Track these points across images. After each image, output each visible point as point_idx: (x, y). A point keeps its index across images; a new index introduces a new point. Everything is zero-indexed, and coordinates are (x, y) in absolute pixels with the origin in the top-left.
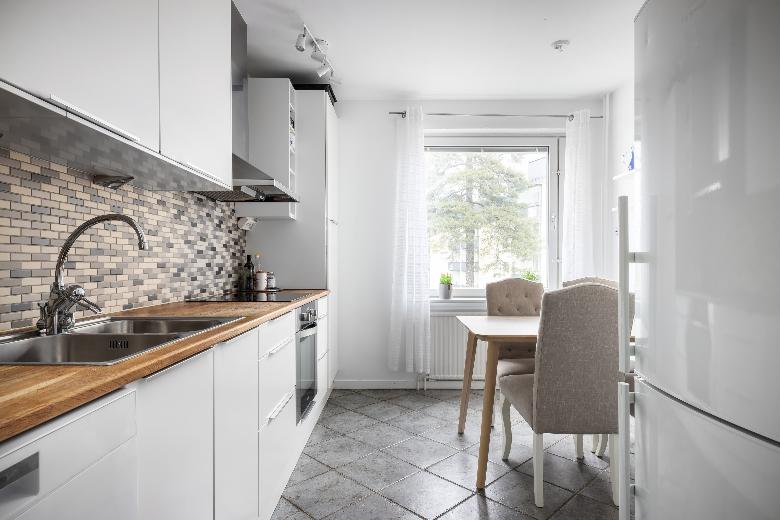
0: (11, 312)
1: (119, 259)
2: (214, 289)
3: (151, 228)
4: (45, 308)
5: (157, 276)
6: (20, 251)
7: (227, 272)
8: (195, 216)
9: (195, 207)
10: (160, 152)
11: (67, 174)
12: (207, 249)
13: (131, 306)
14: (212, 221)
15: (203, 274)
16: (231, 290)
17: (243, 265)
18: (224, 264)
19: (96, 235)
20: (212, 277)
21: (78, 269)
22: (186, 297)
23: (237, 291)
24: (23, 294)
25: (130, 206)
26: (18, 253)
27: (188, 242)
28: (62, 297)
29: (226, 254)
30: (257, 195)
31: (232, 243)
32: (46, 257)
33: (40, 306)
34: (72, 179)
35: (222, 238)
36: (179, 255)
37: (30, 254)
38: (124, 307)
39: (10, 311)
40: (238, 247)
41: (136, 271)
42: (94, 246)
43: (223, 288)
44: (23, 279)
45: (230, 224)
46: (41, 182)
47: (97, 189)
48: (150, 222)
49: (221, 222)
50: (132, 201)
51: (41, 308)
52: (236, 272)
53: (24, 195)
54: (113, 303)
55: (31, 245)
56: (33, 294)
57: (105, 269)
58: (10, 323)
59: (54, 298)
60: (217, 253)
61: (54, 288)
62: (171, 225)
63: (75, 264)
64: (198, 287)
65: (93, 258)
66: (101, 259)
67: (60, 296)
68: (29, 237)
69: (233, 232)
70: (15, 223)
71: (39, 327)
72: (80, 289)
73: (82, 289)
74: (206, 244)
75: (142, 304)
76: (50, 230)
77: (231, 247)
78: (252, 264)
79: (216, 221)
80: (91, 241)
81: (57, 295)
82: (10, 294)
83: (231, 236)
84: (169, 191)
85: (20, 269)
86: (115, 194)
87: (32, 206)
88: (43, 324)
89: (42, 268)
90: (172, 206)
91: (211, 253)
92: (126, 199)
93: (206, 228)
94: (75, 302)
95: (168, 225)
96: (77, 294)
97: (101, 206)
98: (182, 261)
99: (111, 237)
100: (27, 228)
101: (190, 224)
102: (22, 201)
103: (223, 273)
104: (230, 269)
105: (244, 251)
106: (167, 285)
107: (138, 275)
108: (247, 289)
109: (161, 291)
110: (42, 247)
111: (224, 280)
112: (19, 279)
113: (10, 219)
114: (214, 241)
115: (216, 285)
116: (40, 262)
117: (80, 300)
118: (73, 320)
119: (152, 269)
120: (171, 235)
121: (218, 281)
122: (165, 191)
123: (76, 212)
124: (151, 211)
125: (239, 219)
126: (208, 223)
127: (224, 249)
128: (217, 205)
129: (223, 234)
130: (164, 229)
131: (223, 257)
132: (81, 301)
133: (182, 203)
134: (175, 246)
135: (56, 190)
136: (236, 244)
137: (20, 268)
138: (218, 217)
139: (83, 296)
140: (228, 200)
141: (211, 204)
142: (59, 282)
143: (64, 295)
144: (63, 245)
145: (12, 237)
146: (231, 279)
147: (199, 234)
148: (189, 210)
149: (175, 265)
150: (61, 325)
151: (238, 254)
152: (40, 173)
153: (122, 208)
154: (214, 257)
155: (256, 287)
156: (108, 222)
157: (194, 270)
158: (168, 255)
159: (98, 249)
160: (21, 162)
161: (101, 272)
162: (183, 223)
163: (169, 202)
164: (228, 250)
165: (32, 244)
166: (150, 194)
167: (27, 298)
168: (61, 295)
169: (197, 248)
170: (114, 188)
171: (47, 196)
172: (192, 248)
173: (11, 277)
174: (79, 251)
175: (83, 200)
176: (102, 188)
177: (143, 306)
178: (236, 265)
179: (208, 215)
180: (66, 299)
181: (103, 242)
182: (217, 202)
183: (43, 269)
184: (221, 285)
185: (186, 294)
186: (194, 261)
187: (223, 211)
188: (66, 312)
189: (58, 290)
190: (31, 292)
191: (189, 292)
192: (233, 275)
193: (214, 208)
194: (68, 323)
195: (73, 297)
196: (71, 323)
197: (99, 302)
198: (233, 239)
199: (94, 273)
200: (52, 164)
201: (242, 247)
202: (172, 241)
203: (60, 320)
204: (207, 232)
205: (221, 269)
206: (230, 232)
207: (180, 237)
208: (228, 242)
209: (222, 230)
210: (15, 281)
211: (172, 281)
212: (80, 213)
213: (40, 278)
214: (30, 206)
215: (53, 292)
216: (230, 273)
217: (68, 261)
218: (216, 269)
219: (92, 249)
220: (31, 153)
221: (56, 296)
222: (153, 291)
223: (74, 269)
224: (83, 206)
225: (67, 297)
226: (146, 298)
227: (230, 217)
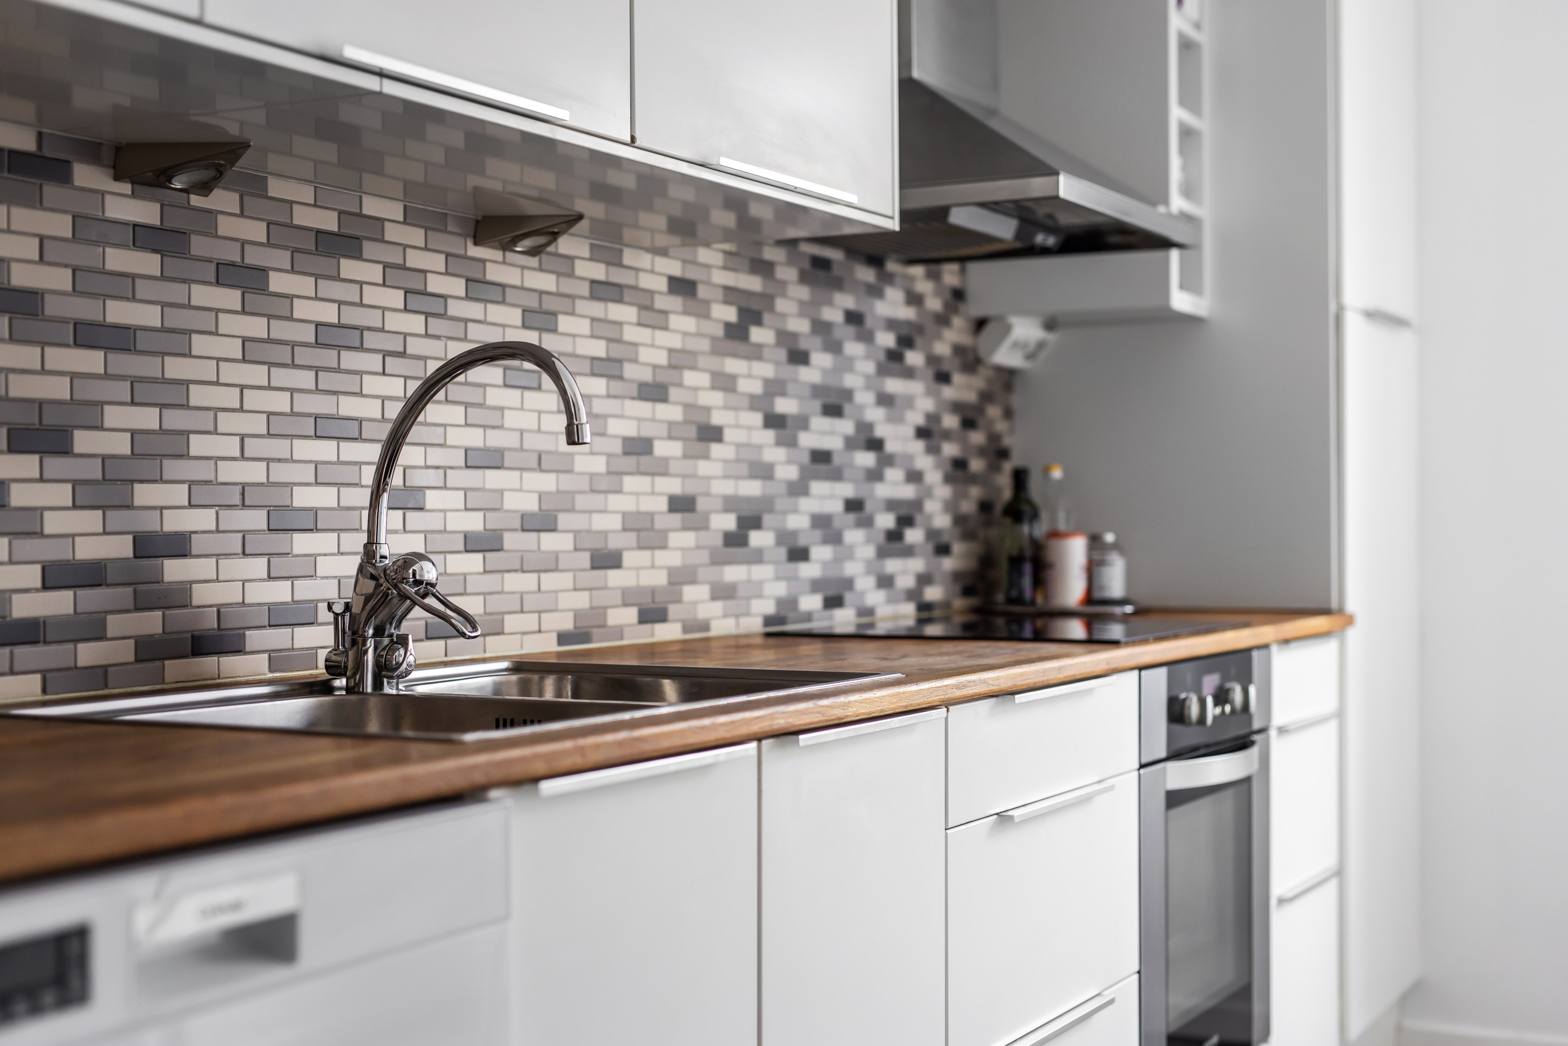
0: (270, 626)
1: (547, 482)
2: (875, 598)
3: (646, 376)
4: (344, 616)
5: (666, 539)
6: (289, 457)
7: (932, 534)
8: (800, 325)
9: (803, 292)
10: (633, 139)
11: (405, 222)
12: (851, 444)
13: (584, 637)
14: (867, 337)
15: (834, 538)
16: (946, 605)
17: (998, 508)
18: (917, 505)
19: (481, 405)
20: (870, 552)
21: (432, 511)
22: (769, 621)
23: (975, 610)
24: (296, 577)
25: (583, 307)
26: (285, 461)
27: (774, 421)
28: (382, 588)
29: (924, 462)
30: (1019, 235)
31: (950, 421)
32: (348, 474)
33: (333, 612)
34: (415, 236)
35: (909, 401)
36: (744, 469)
37: (313, 466)
38: (563, 638)
39: (267, 624)
40: (977, 438)
41: (600, 523)
42: (474, 438)
43: (913, 595)
44: (297, 536)
45: (942, 348)
46: (338, 256)
47: (483, 261)
48: (646, 355)
49: (906, 342)
50: (584, 289)
51: (336, 615)
52: (968, 535)
53: (298, 297)
54: (529, 621)
55: (314, 437)
56: (319, 581)
57: (507, 511)
58: (266, 656)
59: (364, 592)
60: (887, 460)
61: (365, 561)
62: (713, 363)
63: (424, 494)
64: (816, 586)
65: (473, 478)
66: (493, 479)
67: (378, 586)
68: (309, 415)
69: (958, 378)
70: (281, 377)
71: (331, 670)
72: (426, 565)
73: (431, 564)
74: (846, 426)
75: (619, 632)
76: (360, 394)
77: (947, 435)
78: (1030, 502)
79: (887, 340)
80: (467, 425)
81: (372, 583)
82: (266, 576)
83: (948, 393)
84: (707, 245)
85: (288, 508)
86: (534, 269)
87: (317, 326)
88: (340, 662)
89: (342, 504)
90: (719, 294)
91: (866, 459)
92: (569, 286)
93: (847, 365)
94: (414, 603)
95: (702, 361)
96: (418, 577)
97: (496, 313)
98: (752, 488)
99: (522, 409)
100: (307, 390)
101: (782, 354)
102: (295, 316)
103: (914, 536)
104: (942, 521)
105: (1003, 454)
106: (702, 573)
107: (605, 534)
108: (1011, 601)
109: (680, 593)
110: (343, 444)
111: (917, 565)
112: (287, 536)
113: (266, 367)
114: (875, 414)
115: (885, 582)
116: (336, 489)
117: (424, 596)
118: (408, 653)
119: (651, 515)
120: (714, 399)
121: (892, 565)
122: (695, 245)
123: (427, 335)
124: (648, 317)
125: (980, 324)
126: (853, 348)
127: (919, 446)
128: (887, 278)
129: (915, 388)
130: (690, 378)
131: (914, 477)
132: (431, 601)
133: (752, 283)
134: (728, 435)
135: (374, 273)
136: (968, 423)
137: (289, 504)
138: (892, 324)
139: (433, 585)
140: (934, 255)
141: (866, 274)
142: (377, 543)
143: (388, 581)
144: (384, 436)
145: (271, 417)
146: (948, 564)
147: (817, 391)
148: (781, 305)
149: (730, 504)
150: (381, 666)
151: (976, 465)
152: (336, 229)
153: (554, 314)
154: (875, 475)
155: (1046, 597)
156: (515, 363)
157: (798, 522)
158: (704, 467)
159: (486, 450)
160: (292, 202)
161: (495, 521)
162: (757, 353)
163: (708, 283)
164: (933, 450)
165: (318, 434)
166: (644, 260)
167: (306, 590)
168: (382, 581)
169: (808, 440)
170: (533, 252)
171: (350, 293)
172: (790, 443)
173: (269, 530)
174: (436, 456)
175: (444, 297)
176: (497, 255)
177: (622, 638)
178: (968, 507)
179: (854, 318)
180: (392, 593)
181: (501, 427)
182: (892, 266)
183: (343, 507)
184: (906, 582)
185: (769, 607)
186: (798, 489)
187: (914, 299)
188: (393, 631)
189: (374, 565)
190: (313, 573)
191: (780, 602)
192: (958, 548)
193: (875, 291)
194: (397, 663)
195: (409, 586)
196: (405, 662)
197: (488, 617)
198: (957, 407)
199: (474, 523)
200: (366, 199)
201: (994, 438)
202: (717, 419)
203: (378, 651)
204: (850, 381)
205: (905, 521)
206: (943, 378)
207: (746, 402)
208: (933, 418)
209: (909, 373)
210: (278, 542)
211: (717, 561)
212: (438, 337)
213: (336, 535)
214: (313, 326)
215: (362, 573)
216: (945, 538)
217: (407, 485)
218: (886, 521)
219: (471, 449)
220: (315, 178)
221: (369, 586)
222: (653, 591)
223: (421, 509)
224: (443, 316)
225: (395, 586)
226: (631, 615)
227: (943, 320)
